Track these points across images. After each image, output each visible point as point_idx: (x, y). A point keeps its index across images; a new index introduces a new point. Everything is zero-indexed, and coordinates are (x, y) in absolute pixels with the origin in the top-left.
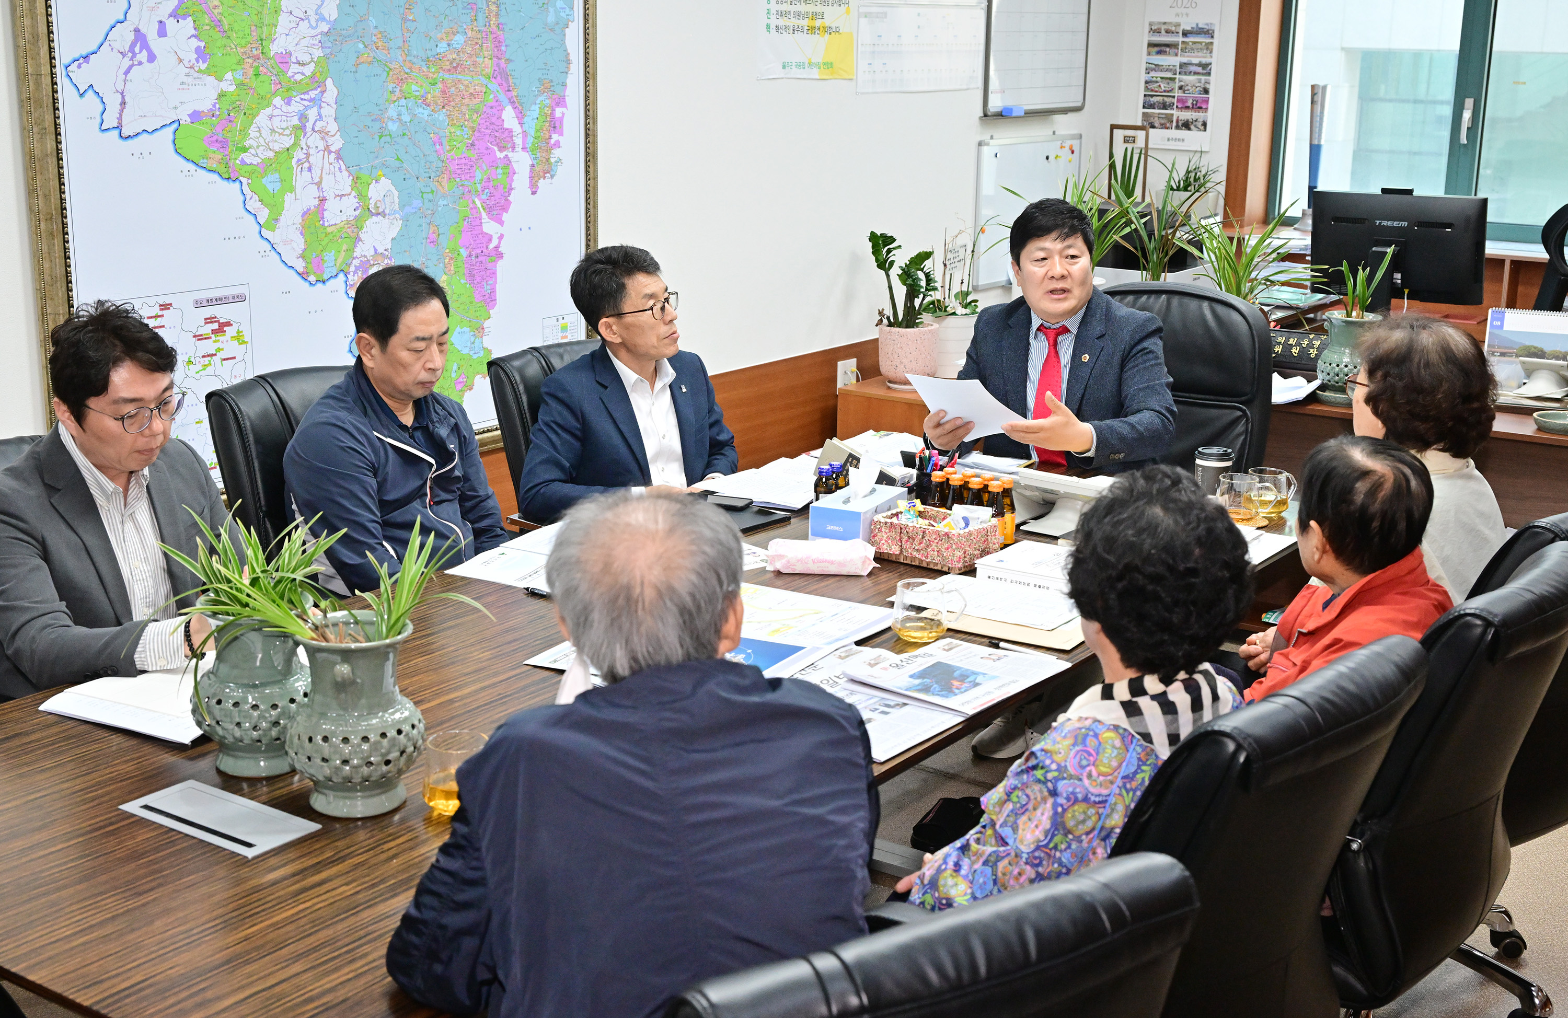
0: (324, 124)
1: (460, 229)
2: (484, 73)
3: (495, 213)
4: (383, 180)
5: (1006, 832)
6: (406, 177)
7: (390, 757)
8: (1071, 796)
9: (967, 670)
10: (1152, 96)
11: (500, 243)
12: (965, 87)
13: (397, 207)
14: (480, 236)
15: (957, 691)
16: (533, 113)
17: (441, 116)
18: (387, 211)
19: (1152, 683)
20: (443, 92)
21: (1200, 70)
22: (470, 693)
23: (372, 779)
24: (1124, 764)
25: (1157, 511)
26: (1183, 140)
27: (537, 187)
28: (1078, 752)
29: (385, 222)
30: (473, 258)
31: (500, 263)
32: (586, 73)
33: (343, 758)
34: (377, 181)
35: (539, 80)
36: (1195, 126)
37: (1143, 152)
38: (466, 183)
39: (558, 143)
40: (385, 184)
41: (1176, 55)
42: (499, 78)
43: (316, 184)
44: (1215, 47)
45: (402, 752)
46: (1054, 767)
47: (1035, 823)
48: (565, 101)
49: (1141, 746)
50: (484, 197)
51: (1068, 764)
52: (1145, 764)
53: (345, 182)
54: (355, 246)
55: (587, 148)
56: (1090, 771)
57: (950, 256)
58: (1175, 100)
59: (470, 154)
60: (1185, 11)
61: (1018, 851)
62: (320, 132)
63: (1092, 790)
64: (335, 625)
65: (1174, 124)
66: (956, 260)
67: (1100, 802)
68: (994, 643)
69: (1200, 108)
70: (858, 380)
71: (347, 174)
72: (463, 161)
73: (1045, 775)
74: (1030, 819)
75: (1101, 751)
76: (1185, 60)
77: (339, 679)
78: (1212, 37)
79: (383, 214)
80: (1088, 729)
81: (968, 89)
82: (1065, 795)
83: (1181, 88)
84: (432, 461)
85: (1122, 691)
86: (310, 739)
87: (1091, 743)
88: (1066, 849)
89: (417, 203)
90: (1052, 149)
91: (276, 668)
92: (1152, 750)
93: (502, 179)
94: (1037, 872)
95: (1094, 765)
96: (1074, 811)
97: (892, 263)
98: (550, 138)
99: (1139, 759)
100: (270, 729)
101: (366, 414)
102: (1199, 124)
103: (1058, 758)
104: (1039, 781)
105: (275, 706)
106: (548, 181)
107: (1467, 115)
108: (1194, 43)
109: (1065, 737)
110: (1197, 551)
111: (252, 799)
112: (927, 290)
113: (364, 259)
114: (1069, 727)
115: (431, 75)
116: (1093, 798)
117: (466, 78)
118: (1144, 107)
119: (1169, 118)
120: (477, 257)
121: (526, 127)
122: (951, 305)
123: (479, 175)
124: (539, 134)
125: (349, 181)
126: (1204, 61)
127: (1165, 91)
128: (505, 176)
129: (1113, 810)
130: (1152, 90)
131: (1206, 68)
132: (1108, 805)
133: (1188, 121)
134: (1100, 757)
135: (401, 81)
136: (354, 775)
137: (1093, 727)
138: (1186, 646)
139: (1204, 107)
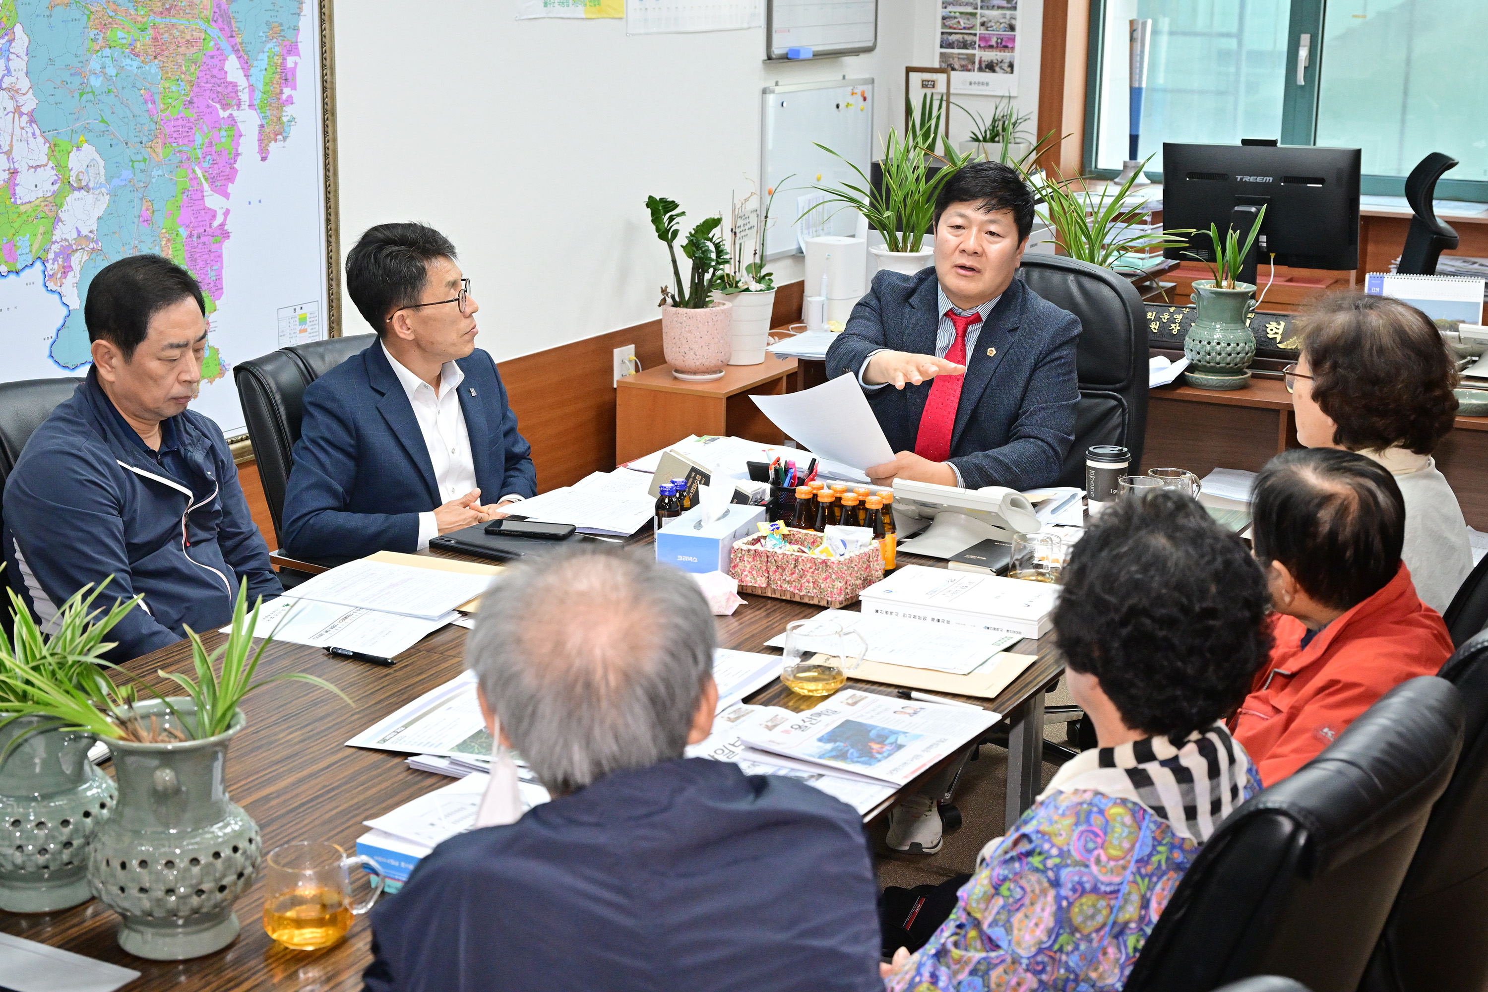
0: (13, 80)
1: (178, 204)
2: (202, 15)
3: (219, 184)
4: (86, 147)
5: (997, 933)
6: (113, 142)
7: (225, 882)
8: (1078, 887)
9: (883, 729)
10: (951, 34)
11: (225, 219)
12: (746, 26)
13: (103, 179)
14: (203, 212)
15: (879, 756)
16: (261, 62)
17: (153, 68)
18: (91, 185)
19: (1161, 746)
20: (155, 39)
21: (1004, 3)
22: (287, 787)
23: (204, 910)
24: (1138, 845)
25: (1159, 541)
26: (987, 84)
27: (268, 152)
28: (1082, 833)
29: (89, 198)
30: (195, 239)
31: (227, 244)
32: (322, 13)
33: (168, 887)
34: (78, 148)
35: (267, 23)
36: (1001, 68)
37: (945, 98)
38: (184, 148)
39: (290, 97)
40: (88, 150)
42: (220, 20)
43: (5, 153)
45: (240, 875)
46: (1054, 851)
47: (1034, 921)
48: (297, 48)
49: (1155, 822)
50: (206, 165)
51: (1071, 848)
52: (1160, 844)
53: (40, 150)
54: (54, 228)
55: (324, 104)
56: (1099, 856)
57: (740, 222)
58: (977, 39)
59: (188, 113)
61: (1015, 956)
62: (8, 90)
63: (1102, 878)
64: (146, 716)
65: (977, 65)
66: (747, 227)
67: (1111, 892)
68: (905, 693)
69: (1006, 47)
70: (637, 370)
71: (42, 140)
72: (180, 122)
73: (1043, 862)
74: (1026, 916)
75: (1109, 830)
77: (160, 788)
79: (87, 189)
80: (1090, 804)
81: (749, 28)
82: (1070, 886)
83: (983, 24)
84: (189, 493)
85: (1125, 756)
86: (123, 866)
87: (1097, 821)
88: (1072, 952)
89: (126, 174)
90: (843, 96)
91: (63, 772)
92: (1168, 827)
93: (226, 143)
94: (1041, 982)
95: (1102, 847)
96: (1082, 905)
97: (675, 233)
98: (281, 92)
99: (1154, 838)
100: (60, 852)
101: (106, 439)
102: (1005, 66)
103: (1059, 841)
104: (1037, 870)
105: (65, 823)
106: (280, 144)
107: (1303, 53)
109: (1063, 815)
110: (1213, 589)
111: (42, 941)
112: (718, 263)
113: (65, 244)
114: (1064, 802)
115: (139, 19)
116: (1103, 888)
117: (181, 22)
118: (941, 47)
119: (971, 59)
120: (199, 237)
121: (252, 80)
122: (743, 280)
123: (200, 139)
124: (268, 88)
125: (45, 149)
127: (965, 28)
128: (229, 140)
129: (1126, 901)
130: (950, 27)
132: (1120, 895)
133: (992, 62)
134: (1108, 838)
135: (104, 26)
136: (181, 907)
137: (1096, 800)
138: (1201, 703)
139: (1010, 45)
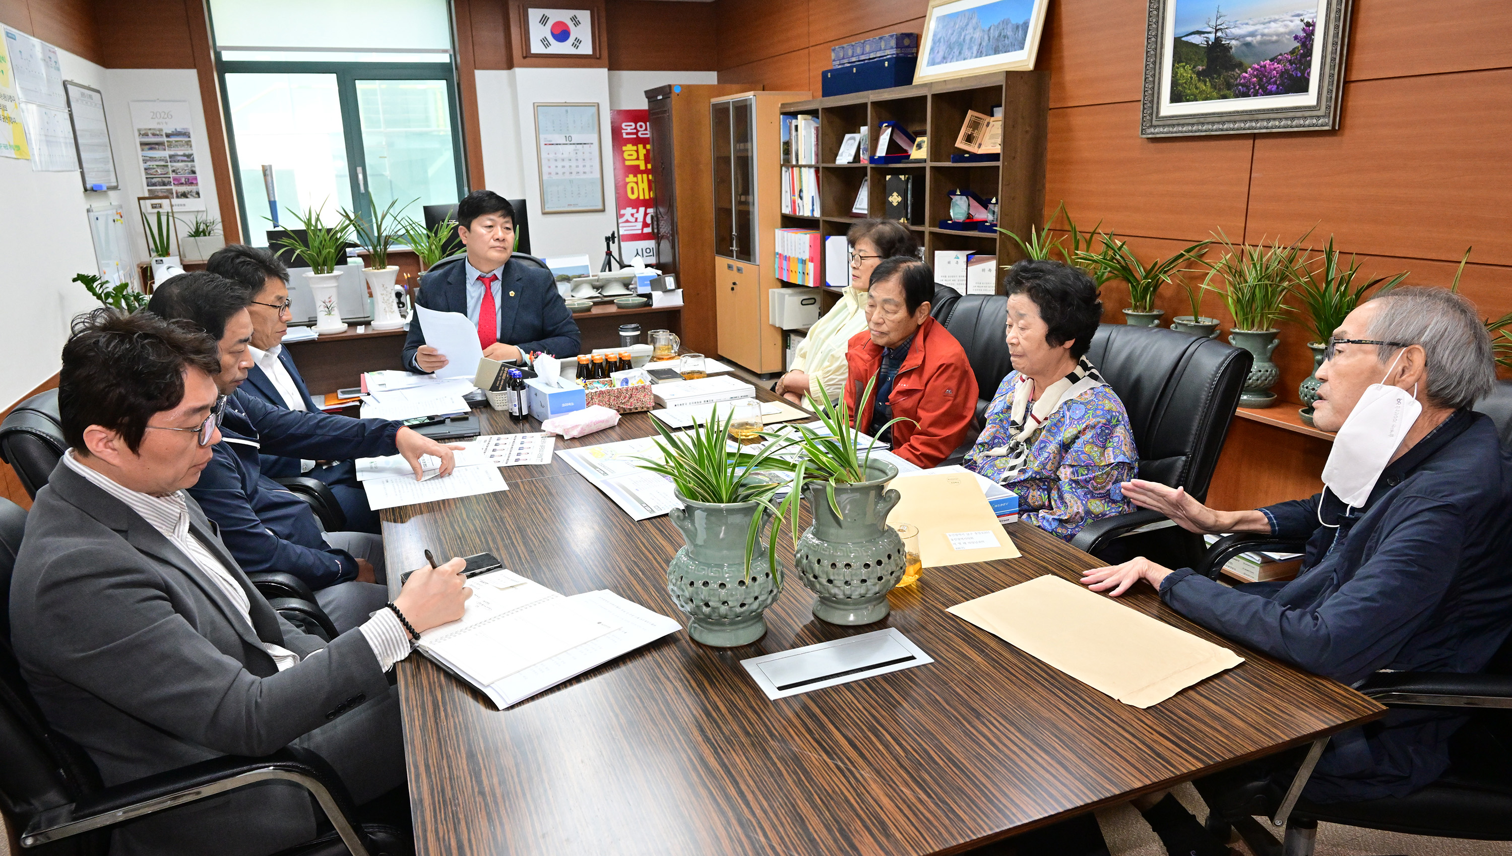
10: (153, 178)
21: (185, 158)
26: (184, 205)
36: (191, 195)
37: (169, 213)
41: (165, 150)
44: (193, 144)
58: (171, 180)
60: (164, 121)
65: (175, 195)
69: (192, 183)
76: (172, 153)
78: (189, 137)
83: (173, 171)
90: (113, 215)
102: (194, 194)
107: (359, 177)
108: (176, 141)
118: (148, 186)
119: (170, 192)
126: (187, 153)
127: (161, 174)
130: (152, 174)
131: (190, 158)
133: (184, 192)
139: (195, 182)
